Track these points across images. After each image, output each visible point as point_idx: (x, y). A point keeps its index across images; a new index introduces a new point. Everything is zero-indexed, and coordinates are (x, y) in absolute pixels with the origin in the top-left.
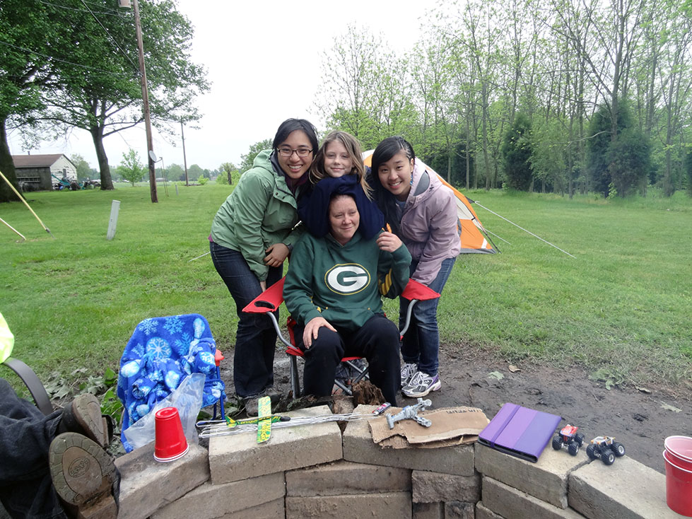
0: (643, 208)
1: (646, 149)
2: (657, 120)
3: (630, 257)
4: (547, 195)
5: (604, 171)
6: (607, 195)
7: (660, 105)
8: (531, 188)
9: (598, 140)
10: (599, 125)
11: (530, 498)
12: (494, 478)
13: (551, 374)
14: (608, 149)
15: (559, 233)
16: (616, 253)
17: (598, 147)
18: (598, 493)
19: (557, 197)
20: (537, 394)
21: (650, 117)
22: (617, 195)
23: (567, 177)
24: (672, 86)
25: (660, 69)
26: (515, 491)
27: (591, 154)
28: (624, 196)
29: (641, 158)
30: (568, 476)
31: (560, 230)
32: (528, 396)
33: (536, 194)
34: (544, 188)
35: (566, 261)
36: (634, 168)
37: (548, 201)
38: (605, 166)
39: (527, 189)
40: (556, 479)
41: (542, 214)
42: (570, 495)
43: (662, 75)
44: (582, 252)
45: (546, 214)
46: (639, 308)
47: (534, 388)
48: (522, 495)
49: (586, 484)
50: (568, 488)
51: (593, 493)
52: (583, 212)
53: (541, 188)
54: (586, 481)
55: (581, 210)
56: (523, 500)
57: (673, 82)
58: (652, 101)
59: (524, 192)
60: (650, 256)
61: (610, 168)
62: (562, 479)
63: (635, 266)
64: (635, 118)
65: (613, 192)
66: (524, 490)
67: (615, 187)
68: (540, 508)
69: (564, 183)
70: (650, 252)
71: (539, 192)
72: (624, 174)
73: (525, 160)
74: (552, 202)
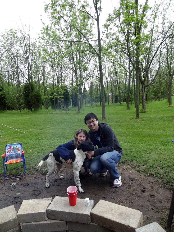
0: (42, 113)
1: (40, 96)
2: (41, 87)
3: (42, 130)
4: (12, 111)
5: (30, 103)
6: (31, 110)
7: (41, 82)
8: (7, 109)
9: (26, 93)
10: (26, 89)
11: (37, 223)
12: (25, 223)
13: (30, 177)
14: (30, 96)
15: (20, 125)
16: (38, 130)
17: (26, 96)
18: (55, 211)
19: (16, 112)
20: (27, 185)
21: (39, 86)
22: (34, 110)
23: (18, 105)
24: (43, 78)
25: (39, 73)
26: (33, 223)
27: (25, 98)
28: (36, 110)
29: (39, 99)
30: (47, 210)
31: (20, 124)
32: (25, 187)
33: (9, 111)
34: (11, 108)
35: (24, 135)
36: (38, 102)
37: (13, 114)
38: (29, 102)
39: (5, 110)
40: (44, 213)
41: (12, 119)
42: (48, 216)
43: (40, 74)
44: (29, 131)
45: (14, 118)
46: (49, 147)
47: (26, 184)
48: (35, 223)
49: (51, 210)
50: (47, 214)
51: (54, 212)
52: (26, 116)
53: (10, 109)
54: (51, 209)
55: (25, 116)
56: (35, 224)
57: (43, 77)
58: (39, 82)
59: (4, 111)
60: (47, 129)
61: (31, 102)
62: (45, 212)
63: (44, 133)
64: (35, 87)
65: (33, 109)
66: (35, 221)
67: (34, 108)
68: (41, 224)
69: (18, 107)
70: (47, 128)
71: (10, 110)
72: (35, 104)
73: (3, 100)
74: (15, 114)
